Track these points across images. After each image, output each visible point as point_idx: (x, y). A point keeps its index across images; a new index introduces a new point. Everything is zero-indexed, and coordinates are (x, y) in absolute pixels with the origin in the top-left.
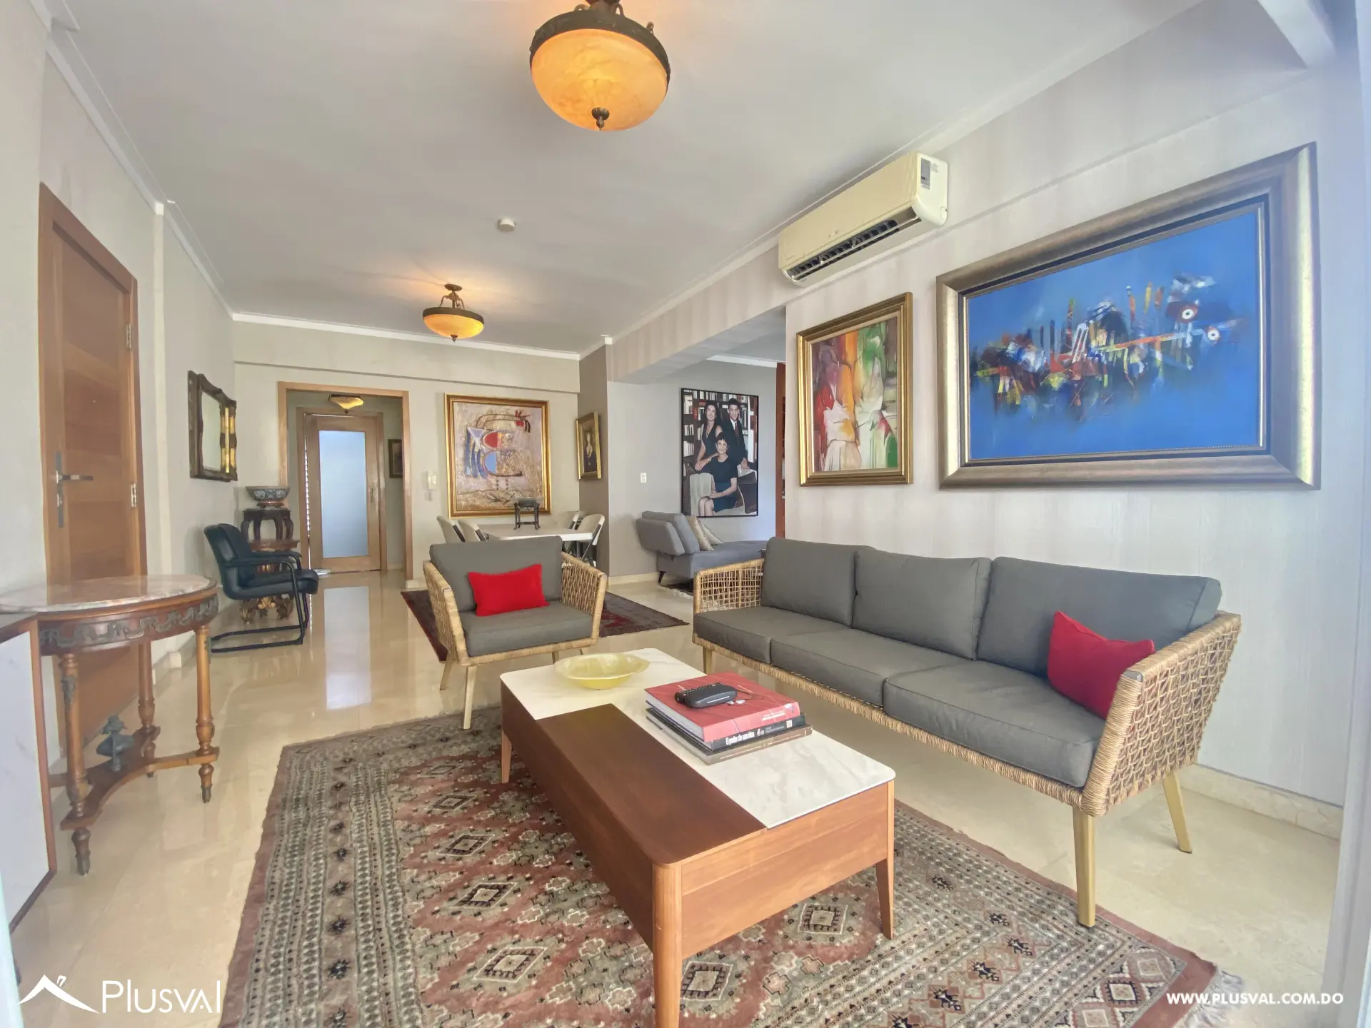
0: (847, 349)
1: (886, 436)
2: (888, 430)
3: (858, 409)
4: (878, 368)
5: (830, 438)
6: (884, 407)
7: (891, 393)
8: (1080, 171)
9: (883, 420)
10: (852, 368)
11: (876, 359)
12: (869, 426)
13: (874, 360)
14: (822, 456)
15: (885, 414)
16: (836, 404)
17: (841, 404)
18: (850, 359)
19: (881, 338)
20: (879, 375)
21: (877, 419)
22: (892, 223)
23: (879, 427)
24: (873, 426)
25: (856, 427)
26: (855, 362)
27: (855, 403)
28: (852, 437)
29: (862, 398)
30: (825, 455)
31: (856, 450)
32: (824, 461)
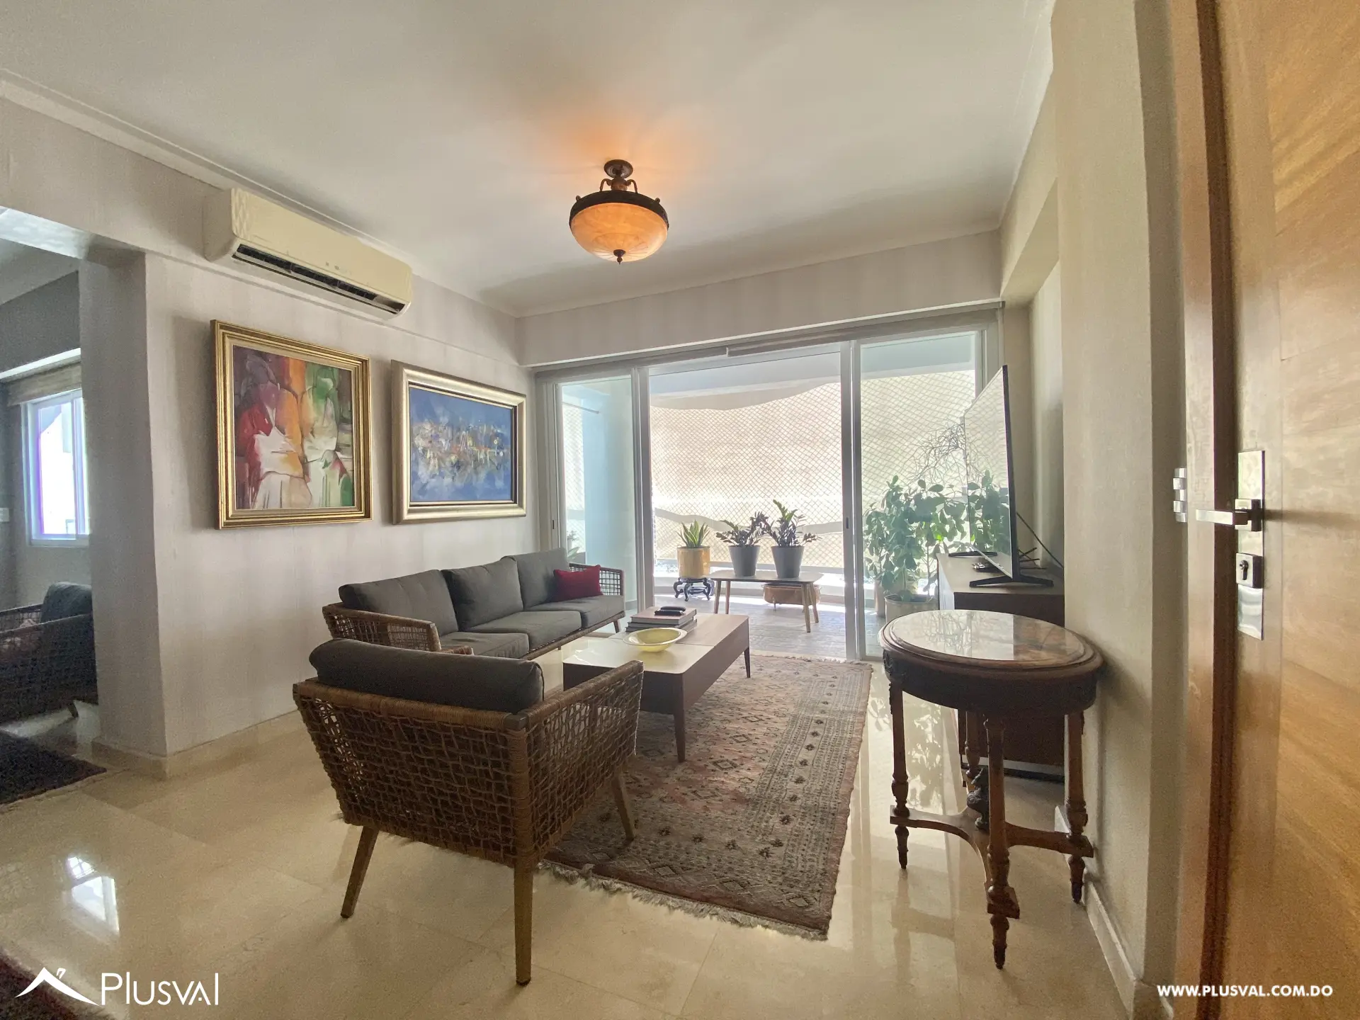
0: (291, 373)
1: (341, 476)
2: (343, 471)
3: (306, 445)
4: (331, 410)
5: (265, 468)
6: (338, 449)
7: (346, 438)
8: (455, 347)
9: (337, 459)
10: (299, 399)
11: (329, 400)
12: (322, 464)
13: (326, 400)
14: (250, 491)
15: (340, 455)
16: (274, 431)
17: (284, 434)
18: (296, 386)
19: (334, 381)
20: (332, 416)
21: (330, 459)
22: (371, 296)
23: (333, 467)
24: (326, 465)
25: (304, 463)
26: (304, 393)
27: (303, 436)
28: (299, 472)
29: (312, 433)
30: (257, 490)
31: (303, 486)
32: (254, 496)
